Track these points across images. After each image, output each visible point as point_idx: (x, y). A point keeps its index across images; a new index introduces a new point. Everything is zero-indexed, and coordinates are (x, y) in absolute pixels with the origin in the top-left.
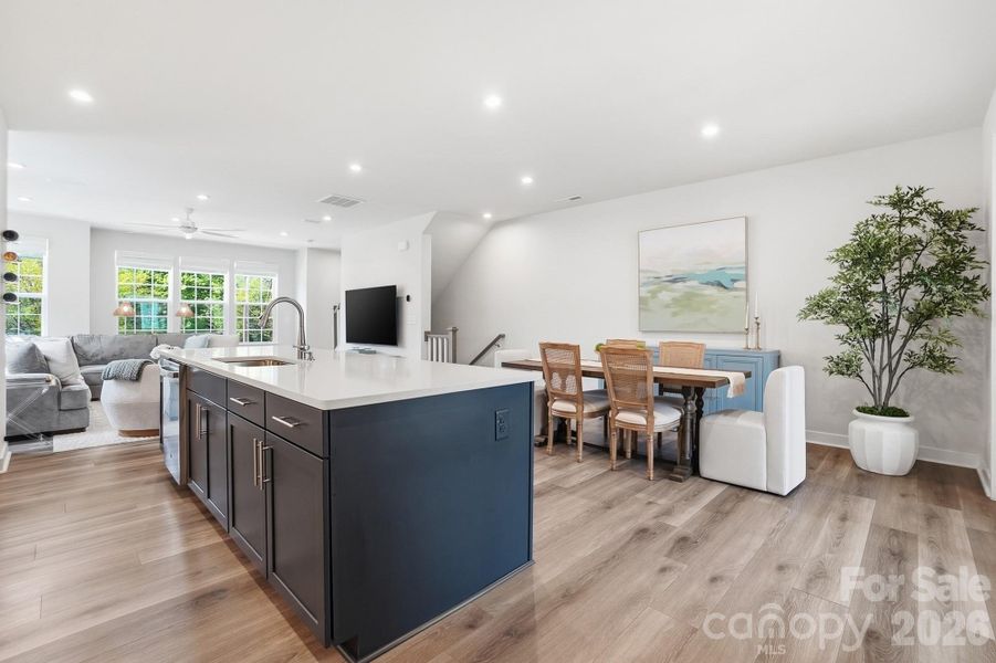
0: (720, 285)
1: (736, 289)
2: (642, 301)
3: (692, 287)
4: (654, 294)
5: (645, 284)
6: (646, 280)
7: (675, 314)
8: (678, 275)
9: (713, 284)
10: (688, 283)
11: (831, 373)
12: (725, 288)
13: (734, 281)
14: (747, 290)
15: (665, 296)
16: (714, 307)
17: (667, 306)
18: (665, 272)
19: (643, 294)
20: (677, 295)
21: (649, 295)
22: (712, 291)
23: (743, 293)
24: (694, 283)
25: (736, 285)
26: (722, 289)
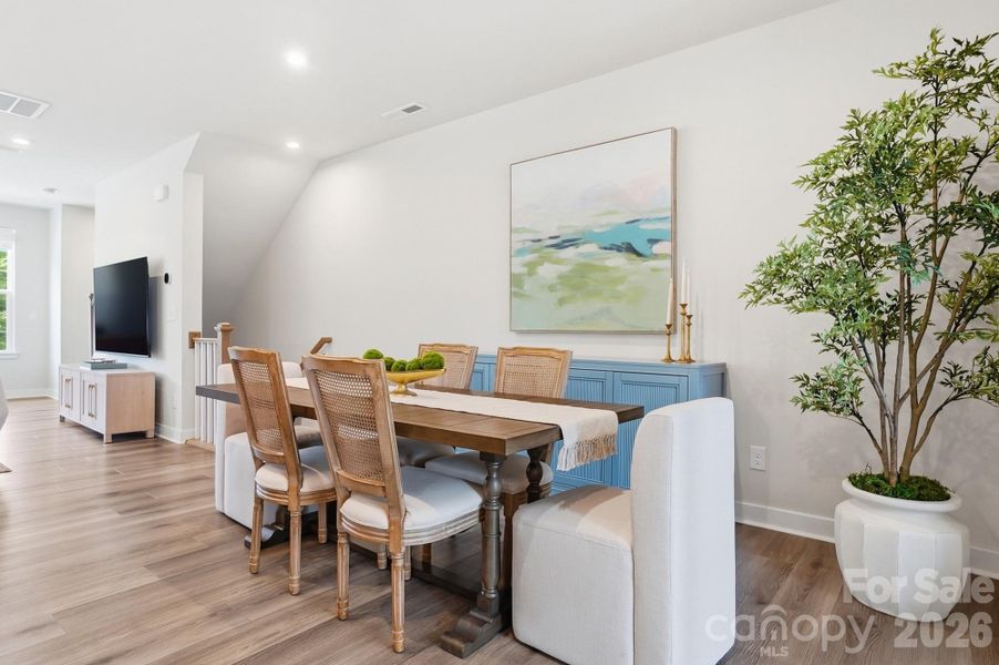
0: (630, 249)
1: (656, 256)
2: (515, 280)
3: (590, 255)
4: (531, 267)
5: (520, 252)
6: (519, 246)
7: (562, 301)
8: (567, 234)
9: (619, 249)
10: (584, 249)
11: (805, 407)
12: (639, 254)
13: (653, 241)
14: (674, 257)
15: (548, 272)
16: (621, 288)
17: (552, 288)
18: (549, 229)
19: (517, 270)
20: (564, 269)
21: (525, 270)
22: (618, 260)
23: (667, 263)
24: (591, 248)
25: (657, 248)
26: (634, 256)
